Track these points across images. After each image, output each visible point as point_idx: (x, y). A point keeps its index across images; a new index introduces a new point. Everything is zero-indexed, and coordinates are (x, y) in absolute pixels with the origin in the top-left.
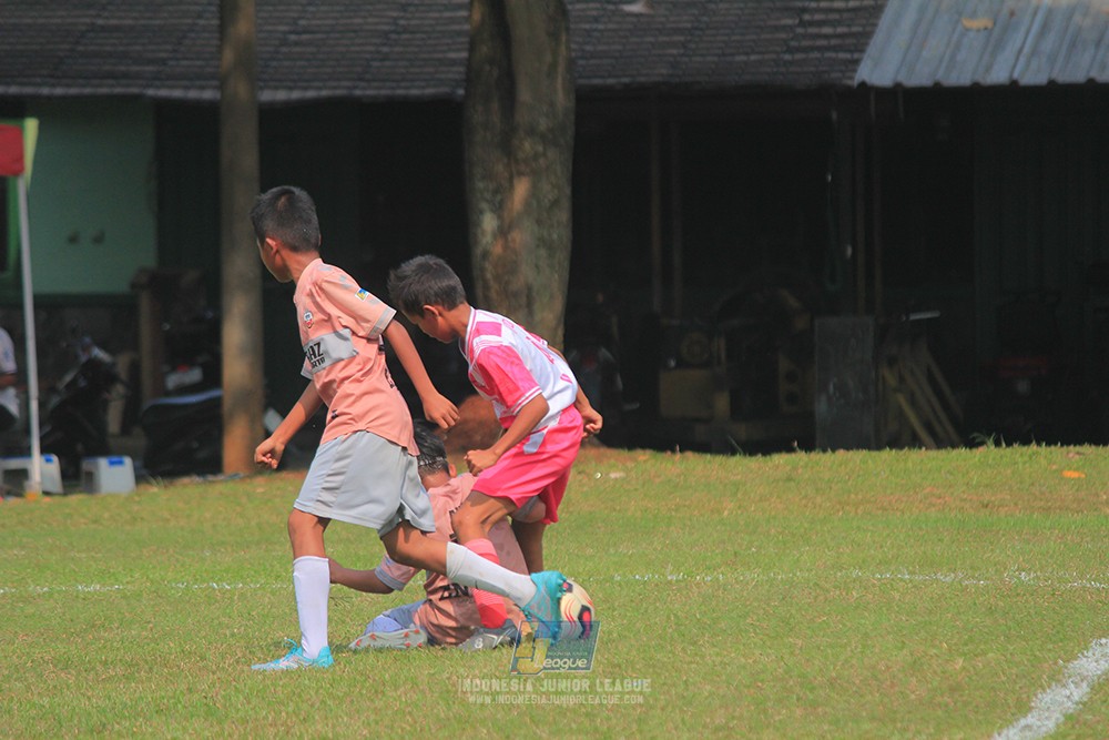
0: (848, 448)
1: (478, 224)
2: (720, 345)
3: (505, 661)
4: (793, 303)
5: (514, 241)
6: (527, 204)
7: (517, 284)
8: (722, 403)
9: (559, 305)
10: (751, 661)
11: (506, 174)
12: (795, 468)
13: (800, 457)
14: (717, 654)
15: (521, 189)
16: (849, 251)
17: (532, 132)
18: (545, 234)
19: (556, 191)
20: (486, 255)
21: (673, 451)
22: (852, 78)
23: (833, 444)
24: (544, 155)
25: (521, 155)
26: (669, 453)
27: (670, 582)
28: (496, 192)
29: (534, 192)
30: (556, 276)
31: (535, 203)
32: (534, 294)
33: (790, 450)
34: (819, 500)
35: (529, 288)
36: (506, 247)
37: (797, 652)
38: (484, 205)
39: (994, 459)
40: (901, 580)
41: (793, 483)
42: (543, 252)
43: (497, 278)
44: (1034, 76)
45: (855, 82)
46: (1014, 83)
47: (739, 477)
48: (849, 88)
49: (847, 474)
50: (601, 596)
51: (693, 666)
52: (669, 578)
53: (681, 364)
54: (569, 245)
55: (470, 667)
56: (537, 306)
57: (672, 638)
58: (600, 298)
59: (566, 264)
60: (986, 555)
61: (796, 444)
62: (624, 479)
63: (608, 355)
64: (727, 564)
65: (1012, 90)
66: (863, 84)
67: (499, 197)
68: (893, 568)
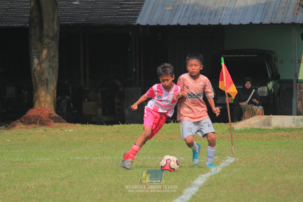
0: (134, 123)
1: (33, 61)
2: (99, 95)
3: (40, 182)
4: (119, 84)
5: (43, 66)
6: (46, 56)
7: (44, 78)
8: (100, 111)
9: (55, 84)
10: (108, 181)
11: (41, 48)
12: (120, 129)
13: (121, 126)
14: (99, 179)
15: (45, 52)
16: (135, 70)
17: (48, 36)
18: (51, 64)
19: (54, 53)
20: (35, 70)
21: (87, 124)
22: (135, 23)
23: (130, 122)
24: (51, 43)
25: (45, 43)
26: (85, 125)
27: (86, 160)
28: (38, 53)
29: (48, 53)
30: (54, 76)
31: (48, 56)
32: (48, 81)
33: (119, 124)
34: (126, 137)
35: (47, 79)
36: (40, 68)
37: (120, 179)
38: (34, 56)
39: (173, 126)
40: (148, 159)
41: (119, 133)
42: (51, 69)
43: (38, 76)
44: (184, 23)
45: (136, 24)
46: (179, 24)
47: (104, 131)
48: (135, 25)
49: (134, 130)
50: (67, 163)
51: (92, 183)
52: (85, 159)
53: (89, 100)
54: (58, 68)
55: (30, 183)
56: (49, 84)
57: (86, 175)
58: (66, 82)
59: (57, 73)
60: (171, 152)
61: (120, 122)
62: (73, 132)
63: (69, 98)
64: (101, 155)
65: (178, 26)
66: (138, 24)
67: (38, 54)
68: (146, 156)
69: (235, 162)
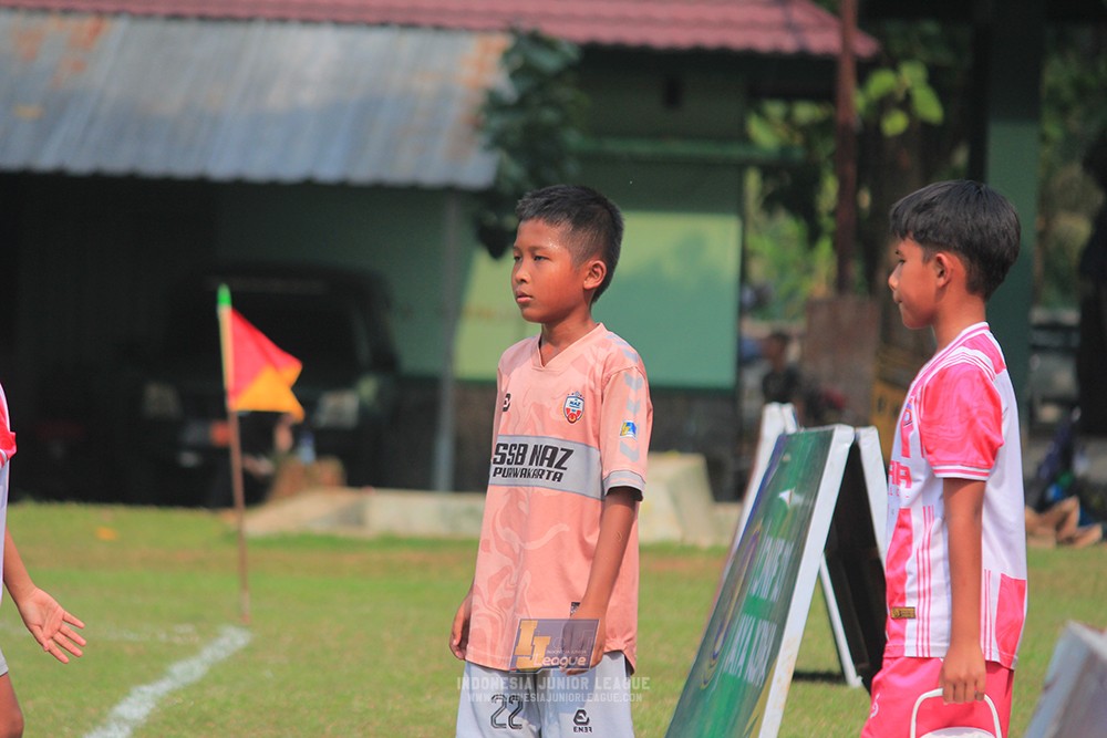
69: (250, 649)
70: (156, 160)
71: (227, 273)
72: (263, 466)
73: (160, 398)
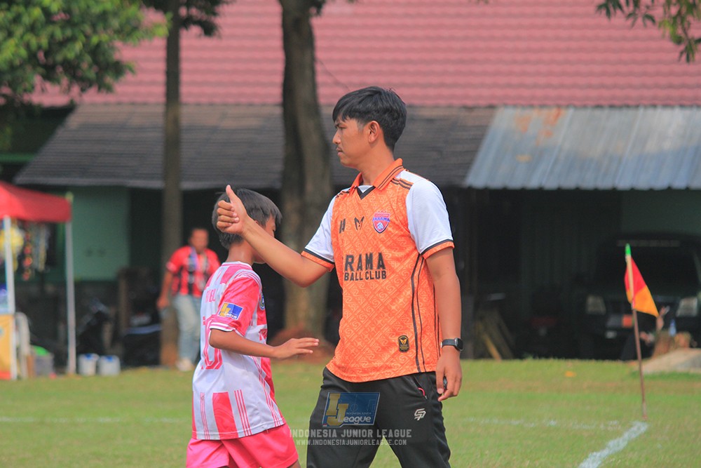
22: (464, 183)
45: (466, 185)
46: (542, 188)
48: (463, 188)
66: (469, 187)
70: (590, 180)
71: (629, 237)
72: (650, 338)
73: (594, 304)
